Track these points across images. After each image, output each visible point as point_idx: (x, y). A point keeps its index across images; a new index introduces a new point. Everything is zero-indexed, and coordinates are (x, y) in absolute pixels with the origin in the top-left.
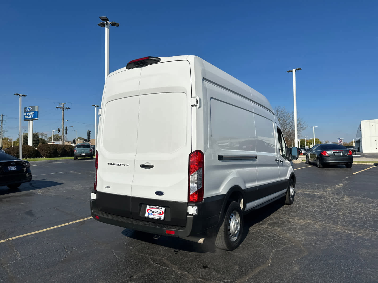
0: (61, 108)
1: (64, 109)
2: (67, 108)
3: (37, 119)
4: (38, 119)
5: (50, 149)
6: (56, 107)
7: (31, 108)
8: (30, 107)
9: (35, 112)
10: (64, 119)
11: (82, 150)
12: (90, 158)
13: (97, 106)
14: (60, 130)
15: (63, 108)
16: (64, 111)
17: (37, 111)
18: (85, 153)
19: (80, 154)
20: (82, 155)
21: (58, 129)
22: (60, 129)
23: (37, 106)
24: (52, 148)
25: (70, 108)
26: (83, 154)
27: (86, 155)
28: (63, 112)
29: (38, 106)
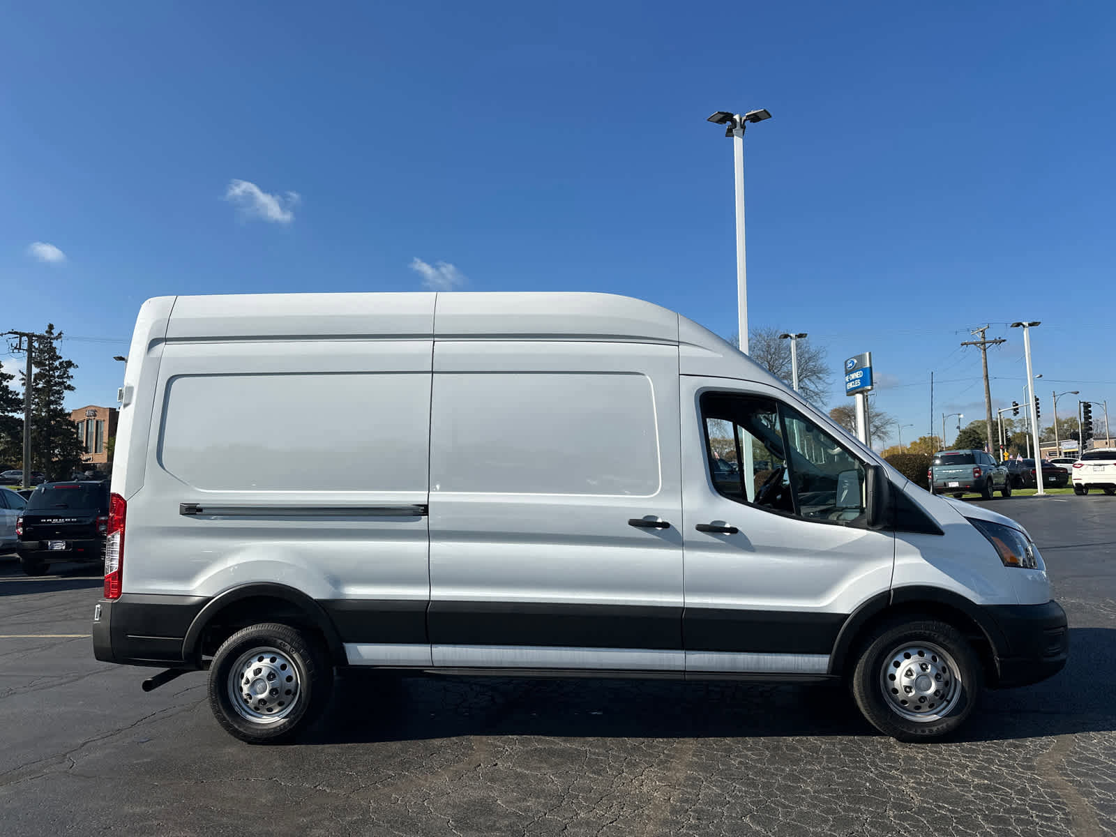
0: (975, 344)
1: (987, 345)
2: (995, 342)
3: (869, 387)
4: (872, 389)
5: (907, 468)
6: (962, 345)
7: (856, 361)
8: (854, 358)
9: (864, 370)
10: (987, 376)
11: (950, 471)
12: (980, 496)
13: (1030, 325)
14: (1017, 409)
15: (984, 343)
16: (985, 350)
17: (868, 365)
18: (960, 480)
19: (945, 484)
20: (950, 486)
21: (1014, 406)
22: (1017, 405)
23: (867, 354)
24: (914, 466)
25: (1004, 341)
26: (954, 484)
27: (961, 486)
28: (983, 356)
29: (870, 353)
